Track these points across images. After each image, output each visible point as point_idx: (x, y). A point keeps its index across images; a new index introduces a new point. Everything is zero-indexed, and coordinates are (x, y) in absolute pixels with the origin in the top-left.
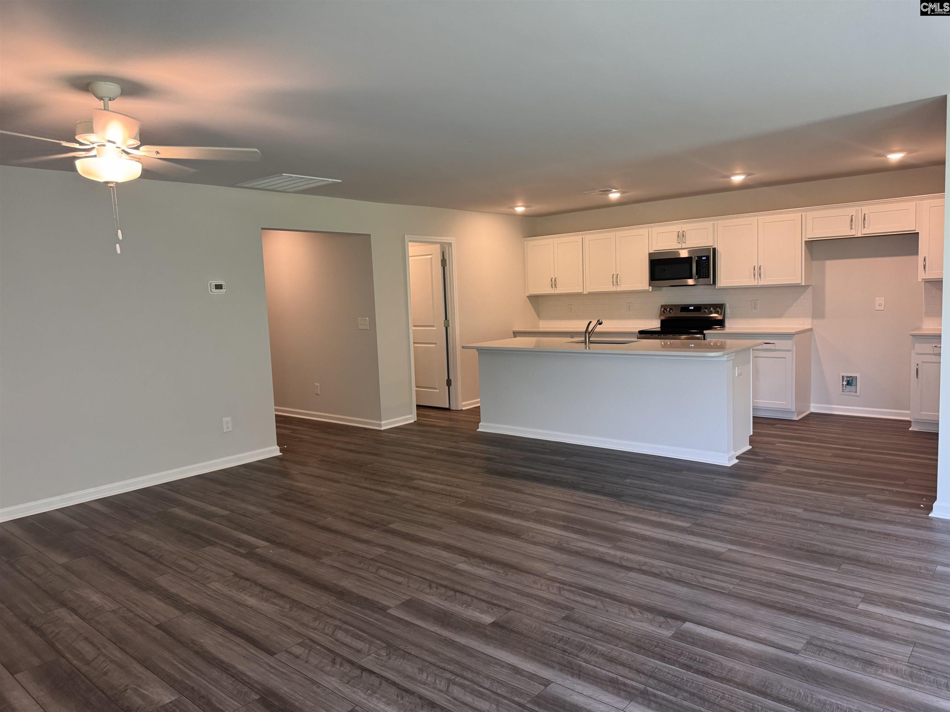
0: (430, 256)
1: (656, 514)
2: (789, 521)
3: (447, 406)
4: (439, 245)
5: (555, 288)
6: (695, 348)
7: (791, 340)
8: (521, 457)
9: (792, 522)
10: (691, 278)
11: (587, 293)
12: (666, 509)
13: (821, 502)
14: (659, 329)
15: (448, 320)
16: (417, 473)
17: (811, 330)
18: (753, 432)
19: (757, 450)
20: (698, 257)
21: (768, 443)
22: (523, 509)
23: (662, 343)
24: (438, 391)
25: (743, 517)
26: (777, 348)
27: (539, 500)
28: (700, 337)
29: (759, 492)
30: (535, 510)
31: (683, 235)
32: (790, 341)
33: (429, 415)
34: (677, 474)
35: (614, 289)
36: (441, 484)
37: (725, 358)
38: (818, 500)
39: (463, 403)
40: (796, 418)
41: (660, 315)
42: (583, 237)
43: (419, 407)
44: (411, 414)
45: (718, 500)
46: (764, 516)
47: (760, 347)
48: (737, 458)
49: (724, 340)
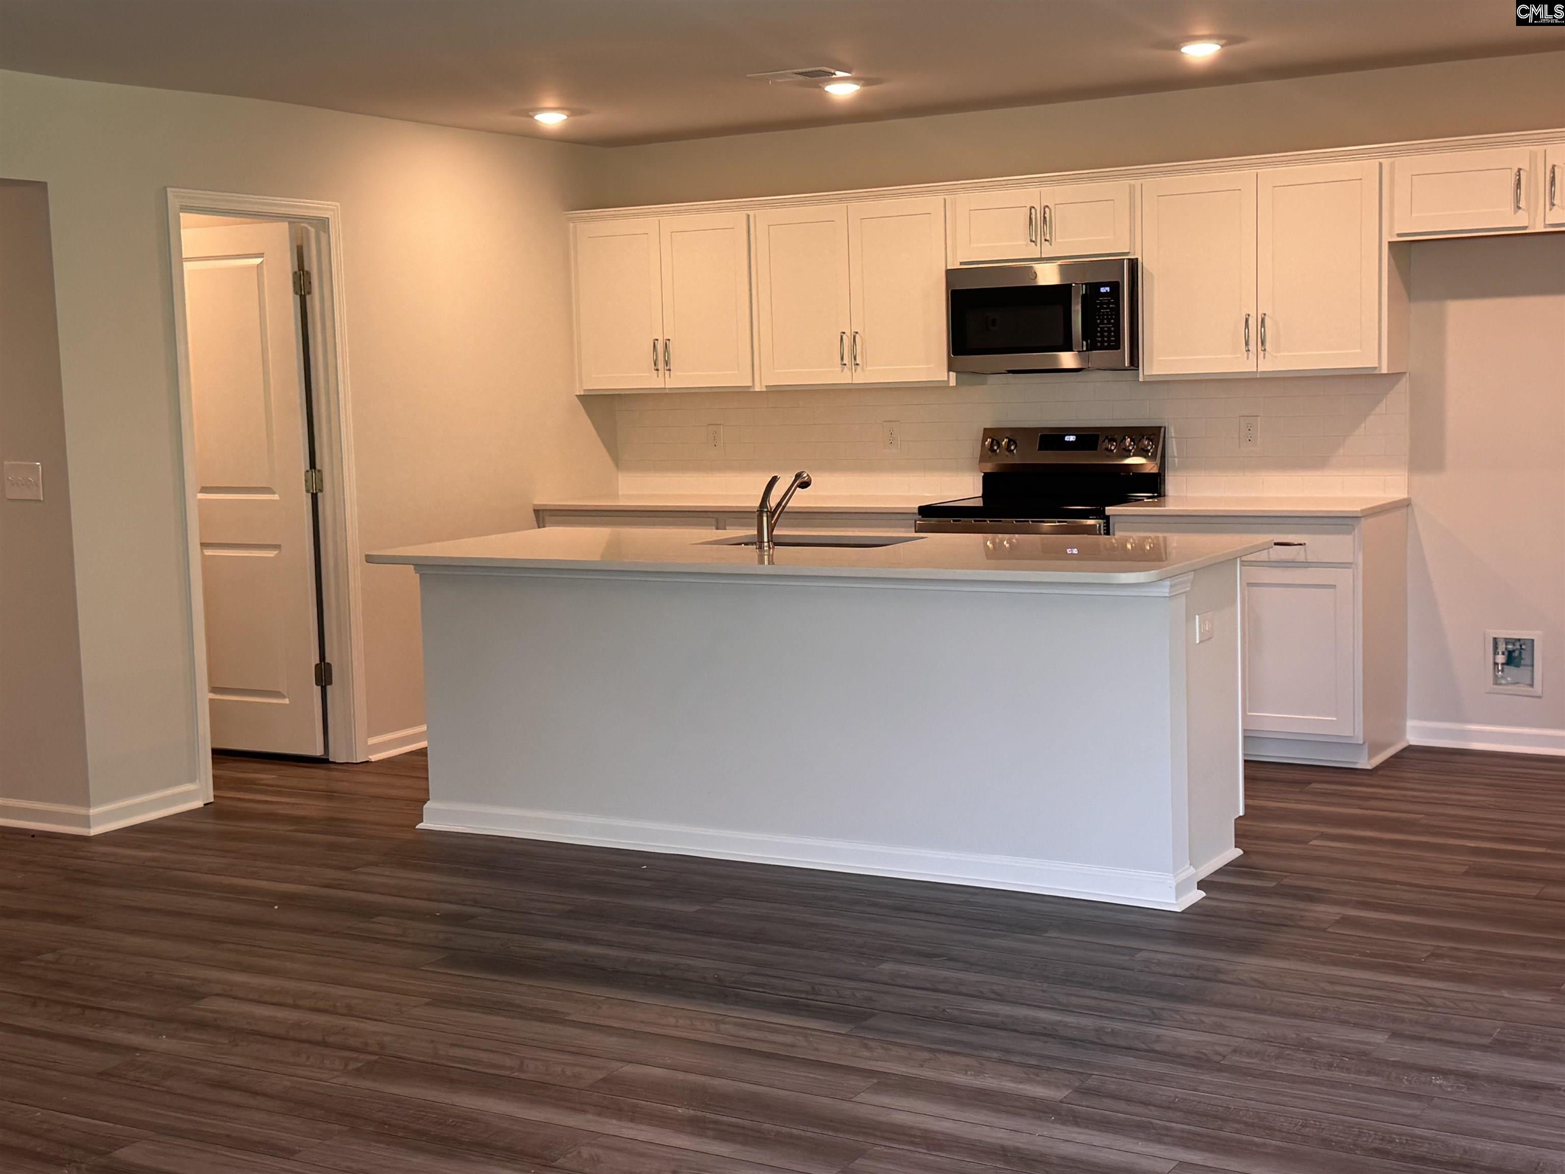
0: (259, 260)
1: (967, 1066)
2: (1348, 1070)
3: (319, 752)
4: (284, 226)
5: (667, 372)
6: (1082, 560)
7: (1349, 533)
8: (560, 907)
9: (1359, 1072)
10: (1067, 347)
11: (764, 389)
12: (995, 1049)
13: (1439, 1010)
14: (979, 503)
15: (319, 471)
16: (215, 974)
17: (1405, 504)
18: (1247, 807)
19: (1255, 860)
20: (1086, 284)
21: (1286, 838)
22: (563, 1071)
23: (988, 543)
24: (287, 701)
25: (1218, 1063)
26: (1311, 558)
27: (612, 1042)
28: (1094, 526)
29: (1263, 985)
30: (600, 1075)
31: (1045, 218)
32: (1350, 537)
33: (253, 782)
34: (1030, 941)
35: (844, 377)
36: (295, 1007)
37: (1164, 590)
38: (1430, 1005)
39: (372, 741)
40: (1366, 763)
41: (983, 459)
42: (751, 213)
43: (219, 755)
44: (192, 780)
45: (1148, 1013)
46: (1278, 1057)
47: (1263, 556)
48: (1202, 885)
49: (1165, 535)
